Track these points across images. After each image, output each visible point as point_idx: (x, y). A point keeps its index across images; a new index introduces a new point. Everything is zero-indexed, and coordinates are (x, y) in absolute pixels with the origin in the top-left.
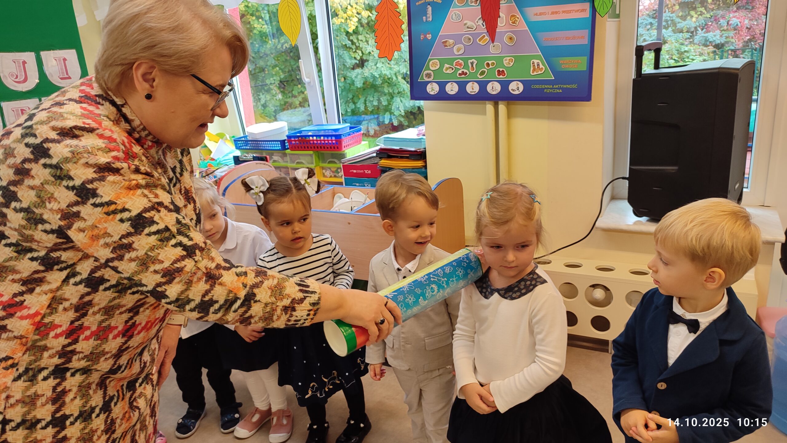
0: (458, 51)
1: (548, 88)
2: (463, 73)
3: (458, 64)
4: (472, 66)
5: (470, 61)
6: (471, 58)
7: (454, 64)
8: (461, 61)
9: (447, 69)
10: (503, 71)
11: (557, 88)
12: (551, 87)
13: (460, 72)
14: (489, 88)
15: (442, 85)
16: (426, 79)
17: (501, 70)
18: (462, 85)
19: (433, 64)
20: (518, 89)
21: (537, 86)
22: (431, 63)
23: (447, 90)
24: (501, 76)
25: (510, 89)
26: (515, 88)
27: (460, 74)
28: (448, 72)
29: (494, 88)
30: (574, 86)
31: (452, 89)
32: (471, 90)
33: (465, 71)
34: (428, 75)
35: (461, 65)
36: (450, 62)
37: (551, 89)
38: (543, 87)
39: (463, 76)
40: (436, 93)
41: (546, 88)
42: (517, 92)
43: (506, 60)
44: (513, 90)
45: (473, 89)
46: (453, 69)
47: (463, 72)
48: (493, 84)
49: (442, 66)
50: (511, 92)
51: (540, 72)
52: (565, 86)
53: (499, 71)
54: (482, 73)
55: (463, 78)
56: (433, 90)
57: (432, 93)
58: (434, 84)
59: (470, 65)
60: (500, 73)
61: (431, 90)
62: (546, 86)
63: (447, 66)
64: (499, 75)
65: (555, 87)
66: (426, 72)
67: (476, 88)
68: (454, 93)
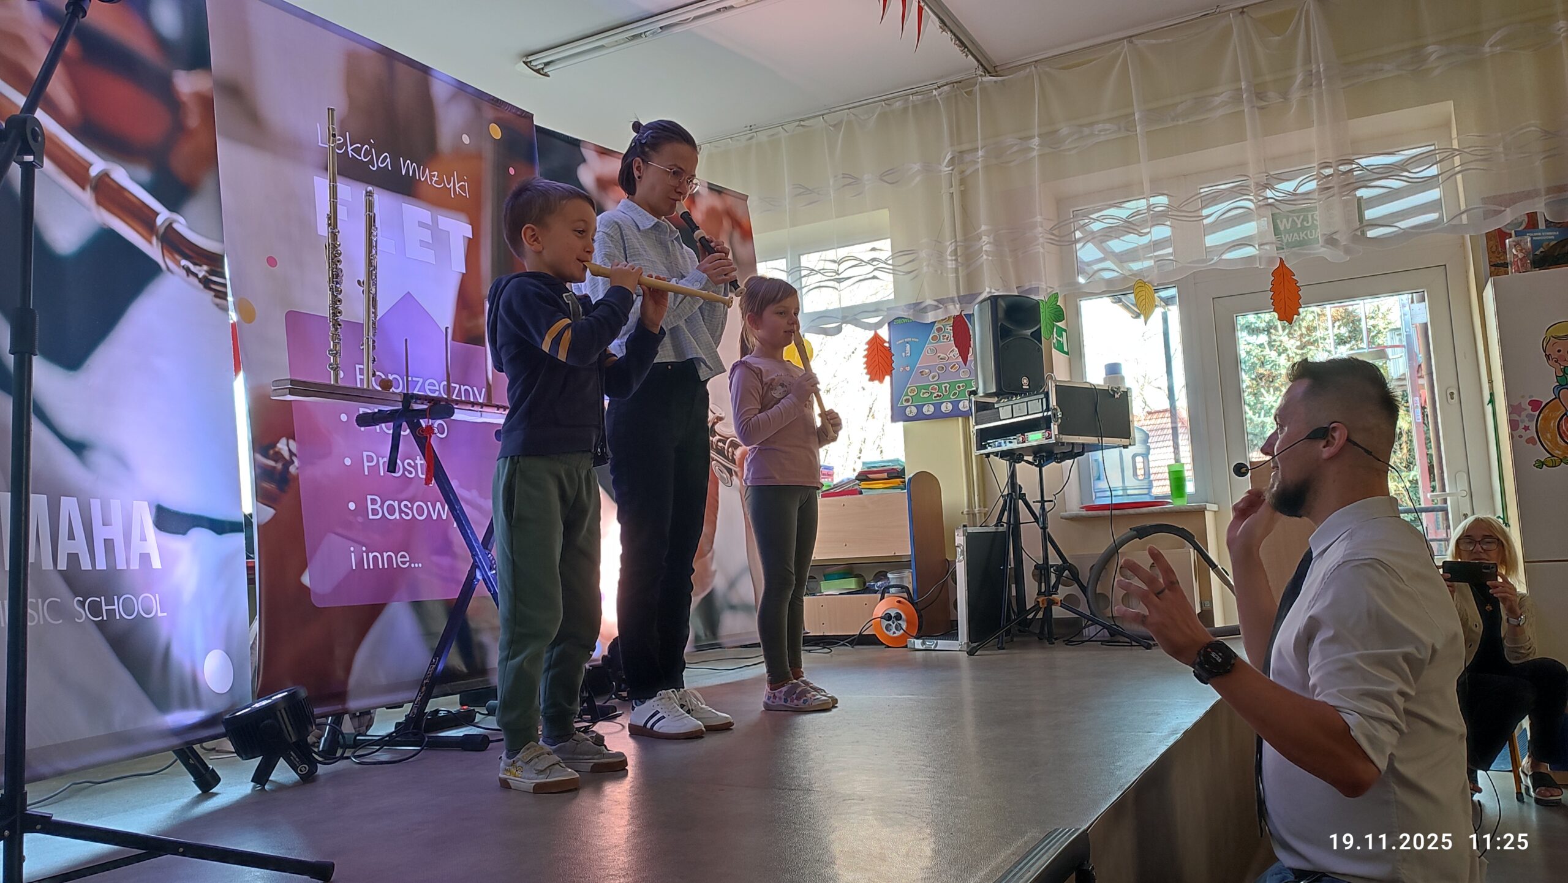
0: (933, 378)
4: (946, 389)
5: (943, 385)
6: (945, 383)
7: (930, 389)
8: (936, 386)
9: (923, 394)
13: (935, 395)
14: (961, 405)
15: (920, 408)
16: (905, 403)
22: (910, 389)
23: (924, 411)
27: (935, 397)
28: (925, 396)
29: (965, 406)
31: (928, 410)
32: (946, 410)
33: (939, 394)
34: (907, 401)
35: (936, 389)
36: (926, 387)
39: (938, 398)
40: (915, 415)
45: (946, 408)
46: (928, 393)
48: (963, 402)
49: (919, 392)
54: (955, 394)
55: (938, 400)
57: (910, 415)
59: (944, 389)
61: (910, 413)
63: (923, 391)
66: (905, 398)
67: (950, 407)
68: (931, 413)
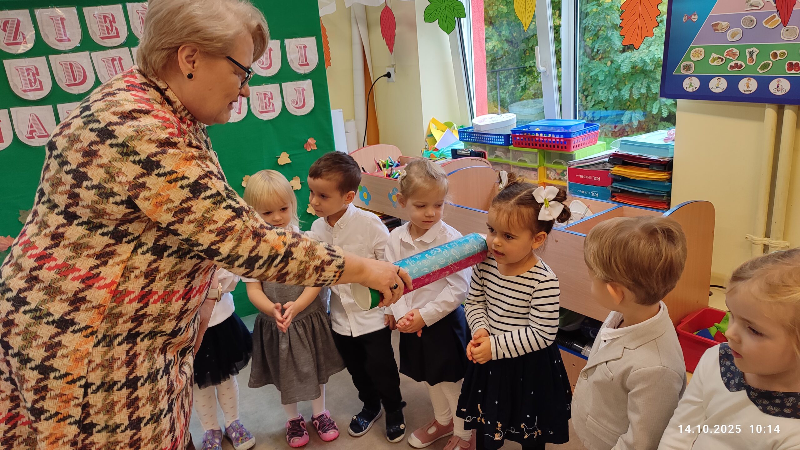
0: (733, 37)
2: (736, 66)
3: (730, 53)
4: (751, 57)
5: (748, 50)
6: (750, 47)
7: (725, 54)
8: (735, 50)
9: (714, 60)
10: (797, 64)
13: (732, 64)
14: (773, 86)
15: (705, 80)
16: (684, 73)
17: (794, 62)
18: (733, 82)
19: (694, 53)
22: (693, 51)
23: (710, 87)
24: (793, 72)
27: (732, 67)
28: (715, 63)
29: (780, 87)
31: (718, 86)
32: (746, 89)
33: (740, 63)
34: (687, 68)
35: (734, 54)
39: (736, 69)
40: (695, 90)
45: (748, 87)
46: (722, 60)
47: (736, 64)
48: (778, 81)
49: (707, 56)
54: (764, 68)
55: (736, 73)
56: (691, 85)
57: (690, 90)
58: (693, 78)
59: (748, 55)
60: (792, 67)
61: (688, 86)
66: (685, 63)
67: (753, 86)
68: (722, 91)
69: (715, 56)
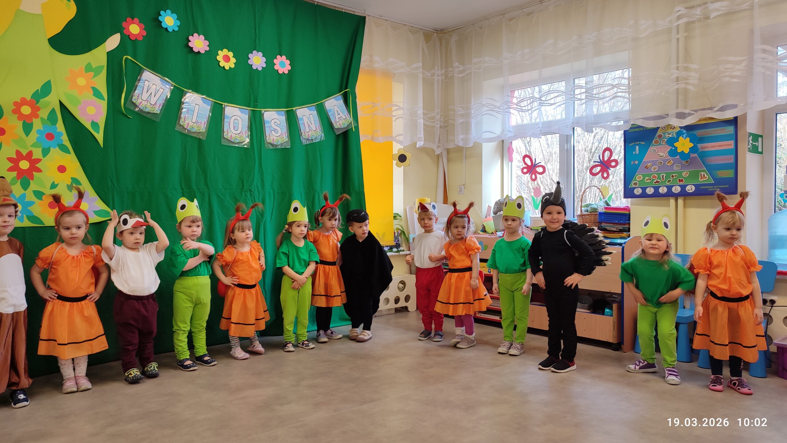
0: (654, 169)
1: (711, 188)
2: (657, 182)
5: (661, 175)
6: (662, 173)
10: (682, 180)
11: (716, 188)
12: (712, 187)
15: (644, 189)
16: (634, 186)
17: (681, 179)
18: (656, 189)
19: (638, 177)
20: (692, 189)
21: (704, 187)
23: (647, 192)
24: (681, 183)
25: (687, 190)
26: (690, 189)
27: (655, 182)
29: (676, 189)
30: (727, 186)
31: (650, 191)
33: (658, 180)
34: (635, 184)
35: (656, 177)
36: (649, 175)
37: (712, 188)
38: (707, 187)
40: (640, 193)
41: (709, 188)
42: (691, 191)
43: (684, 173)
44: (689, 190)
45: (663, 190)
48: (675, 187)
50: (687, 191)
51: (705, 179)
52: (721, 187)
53: (680, 179)
54: (669, 181)
55: (657, 185)
56: (638, 192)
57: (637, 194)
58: (638, 188)
60: (680, 181)
61: (636, 192)
62: (710, 187)
64: (680, 182)
65: (715, 187)
66: (634, 182)
67: (665, 190)
68: (652, 193)
69: (647, 178)
